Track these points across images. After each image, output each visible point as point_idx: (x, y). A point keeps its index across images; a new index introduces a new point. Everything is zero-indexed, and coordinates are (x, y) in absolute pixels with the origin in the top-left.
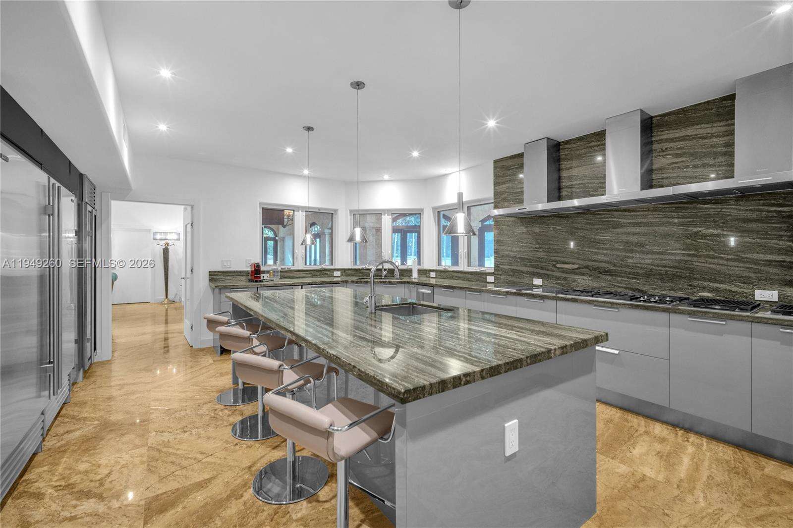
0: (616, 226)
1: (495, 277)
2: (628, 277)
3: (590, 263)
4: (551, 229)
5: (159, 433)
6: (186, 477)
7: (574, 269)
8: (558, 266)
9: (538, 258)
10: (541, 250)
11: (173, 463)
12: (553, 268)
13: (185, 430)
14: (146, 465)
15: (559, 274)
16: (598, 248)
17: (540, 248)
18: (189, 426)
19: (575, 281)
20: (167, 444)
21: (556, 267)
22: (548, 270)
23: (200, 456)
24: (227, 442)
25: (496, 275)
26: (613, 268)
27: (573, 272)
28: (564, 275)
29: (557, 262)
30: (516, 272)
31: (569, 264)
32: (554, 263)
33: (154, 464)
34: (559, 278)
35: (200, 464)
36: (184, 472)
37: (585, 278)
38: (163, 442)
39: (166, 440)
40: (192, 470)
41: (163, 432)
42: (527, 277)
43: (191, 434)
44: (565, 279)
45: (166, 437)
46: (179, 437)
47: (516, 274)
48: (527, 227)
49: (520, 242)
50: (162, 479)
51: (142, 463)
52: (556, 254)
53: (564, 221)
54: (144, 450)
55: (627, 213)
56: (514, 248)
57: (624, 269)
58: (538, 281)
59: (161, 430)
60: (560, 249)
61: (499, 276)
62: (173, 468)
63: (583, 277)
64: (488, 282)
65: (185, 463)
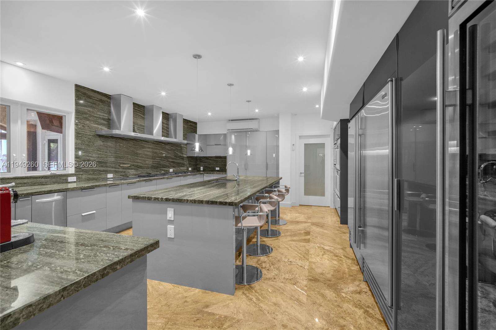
0: (144, 147)
1: (77, 177)
2: (146, 169)
3: (135, 164)
4: (118, 145)
5: (303, 266)
6: (297, 244)
7: (128, 167)
8: (121, 165)
9: (111, 161)
10: (111, 157)
11: (300, 250)
12: (119, 167)
13: (290, 263)
14: (310, 253)
15: (121, 170)
16: (137, 157)
17: (112, 156)
18: (288, 264)
19: (129, 173)
20: (300, 259)
21: (120, 166)
22: (116, 168)
23: (290, 249)
24: (277, 249)
25: (77, 175)
26: (142, 165)
27: (128, 168)
28: (124, 170)
29: (121, 163)
30: (96, 171)
31: (126, 164)
32: (119, 164)
33: (307, 252)
34: (122, 172)
35: (291, 246)
36: (297, 246)
37: (133, 170)
38: (302, 260)
39: (300, 261)
40: (294, 245)
41: (301, 266)
42: (103, 174)
43: (288, 259)
44: (124, 172)
45: (300, 263)
46: (294, 260)
47: (95, 172)
48: (103, 142)
49: (98, 151)
50: (305, 246)
51: (311, 254)
52: (120, 159)
53: (124, 142)
54: (310, 260)
55: (146, 143)
56: (94, 155)
57: (145, 165)
58: (110, 176)
59: (302, 268)
60: (122, 156)
61: (81, 176)
62: (300, 248)
63: (132, 170)
64: (70, 182)
65: (296, 248)
